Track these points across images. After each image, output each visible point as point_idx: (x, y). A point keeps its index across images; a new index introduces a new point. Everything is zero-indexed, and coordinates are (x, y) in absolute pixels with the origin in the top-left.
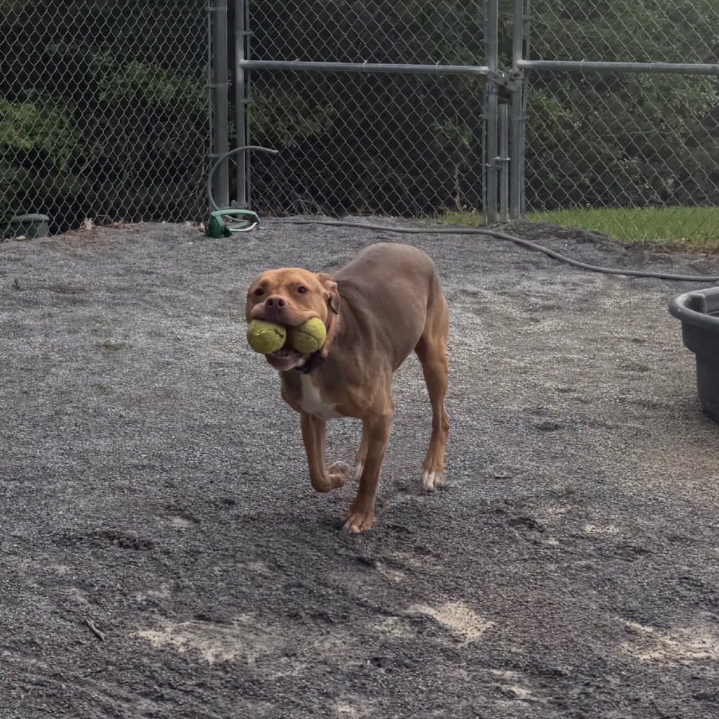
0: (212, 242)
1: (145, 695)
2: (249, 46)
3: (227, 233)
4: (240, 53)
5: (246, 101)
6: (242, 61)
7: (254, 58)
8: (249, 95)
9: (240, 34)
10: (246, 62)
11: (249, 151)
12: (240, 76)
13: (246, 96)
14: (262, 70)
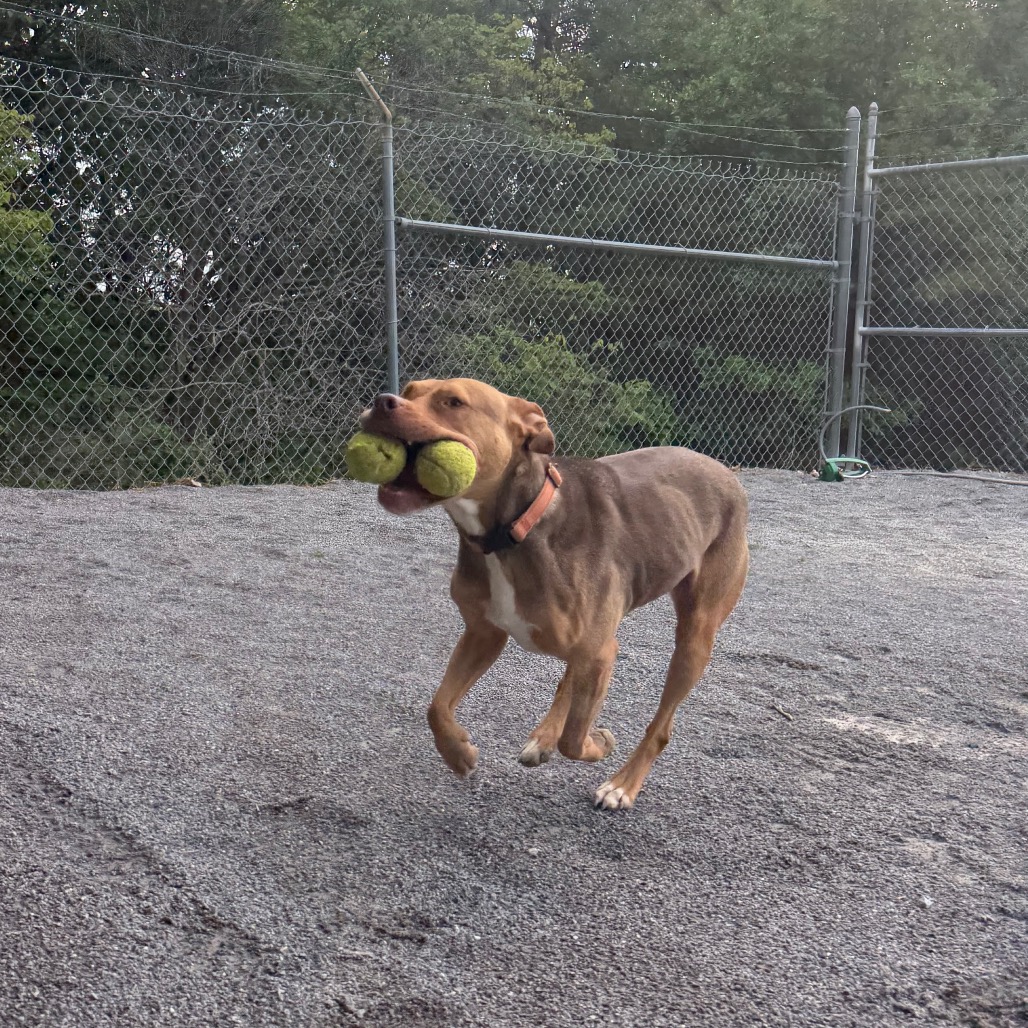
0: (825, 484)
1: (841, 757)
2: (869, 315)
3: (840, 478)
4: (859, 321)
5: (861, 365)
6: (860, 328)
7: (872, 325)
8: (865, 360)
9: (861, 303)
10: (865, 329)
11: (861, 411)
12: (858, 341)
13: (862, 361)
14: (879, 336)
